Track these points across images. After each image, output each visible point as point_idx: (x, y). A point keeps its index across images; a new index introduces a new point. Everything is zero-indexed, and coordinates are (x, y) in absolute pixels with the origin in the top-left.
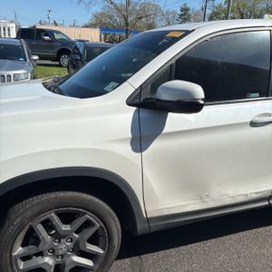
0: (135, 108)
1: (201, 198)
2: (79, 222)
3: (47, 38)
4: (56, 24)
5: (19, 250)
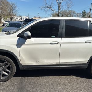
0: (19, 37)
1: (37, 62)
2: (4, 63)
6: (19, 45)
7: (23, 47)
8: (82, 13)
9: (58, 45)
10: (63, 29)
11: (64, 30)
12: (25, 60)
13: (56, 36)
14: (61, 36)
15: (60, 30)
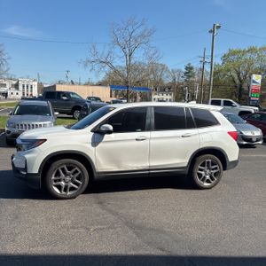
0: (93, 133)
2: (73, 170)
3: (65, 98)
4: (73, 83)
5: (53, 178)
6: (95, 143)
7: (100, 145)
8: (184, 71)
9: (147, 142)
10: (151, 119)
11: (153, 120)
12: (103, 165)
13: (143, 129)
14: (149, 129)
15: (148, 121)
